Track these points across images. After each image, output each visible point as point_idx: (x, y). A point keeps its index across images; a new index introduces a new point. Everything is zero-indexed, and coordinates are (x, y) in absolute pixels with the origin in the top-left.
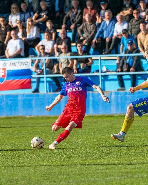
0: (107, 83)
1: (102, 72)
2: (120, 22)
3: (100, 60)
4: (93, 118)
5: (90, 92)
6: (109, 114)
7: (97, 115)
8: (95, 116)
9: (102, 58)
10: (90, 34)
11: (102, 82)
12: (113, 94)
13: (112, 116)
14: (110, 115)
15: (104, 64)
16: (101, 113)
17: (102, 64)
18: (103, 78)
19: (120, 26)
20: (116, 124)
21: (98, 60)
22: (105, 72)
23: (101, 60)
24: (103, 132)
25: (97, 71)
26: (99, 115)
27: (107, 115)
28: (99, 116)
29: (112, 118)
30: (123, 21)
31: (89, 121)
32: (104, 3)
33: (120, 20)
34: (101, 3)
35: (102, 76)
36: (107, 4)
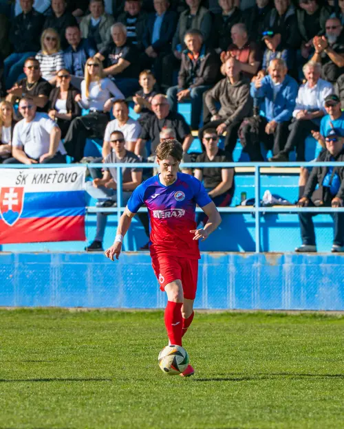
0: (273, 232)
1: (261, 205)
2: (310, 81)
3: (257, 174)
4: (236, 318)
5: (231, 254)
6: (276, 309)
7: (245, 310)
8: (240, 314)
9: (262, 170)
10: (236, 108)
11: (262, 229)
12: (287, 259)
13: (282, 316)
14: (278, 312)
15: (267, 186)
16: (256, 307)
17: (262, 186)
18: (263, 220)
19: (312, 91)
20: (290, 336)
21: (253, 173)
22: (269, 205)
23: (260, 174)
24: (258, 356)
25: (251, 202)
26: (251, 312)
27: (270, 312)
28: (250, 315)
29: (283, 320)
30: (320, 80)
31: (226, 325)
32: (270, 33)
33: (311, 75)
34: (265, 33)
35: (261, 214)
36: (278, 36)
